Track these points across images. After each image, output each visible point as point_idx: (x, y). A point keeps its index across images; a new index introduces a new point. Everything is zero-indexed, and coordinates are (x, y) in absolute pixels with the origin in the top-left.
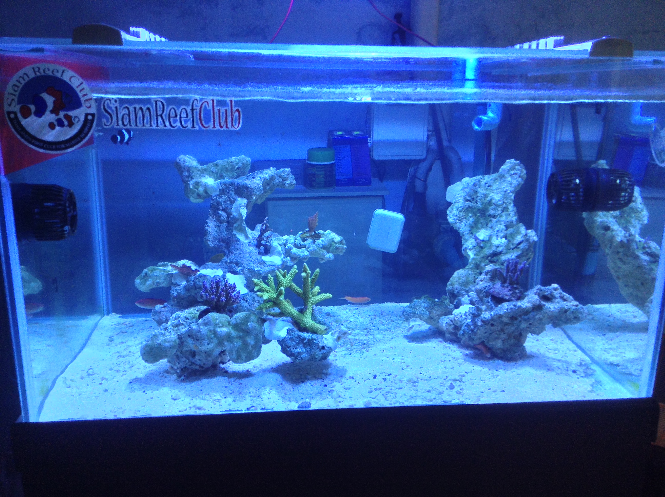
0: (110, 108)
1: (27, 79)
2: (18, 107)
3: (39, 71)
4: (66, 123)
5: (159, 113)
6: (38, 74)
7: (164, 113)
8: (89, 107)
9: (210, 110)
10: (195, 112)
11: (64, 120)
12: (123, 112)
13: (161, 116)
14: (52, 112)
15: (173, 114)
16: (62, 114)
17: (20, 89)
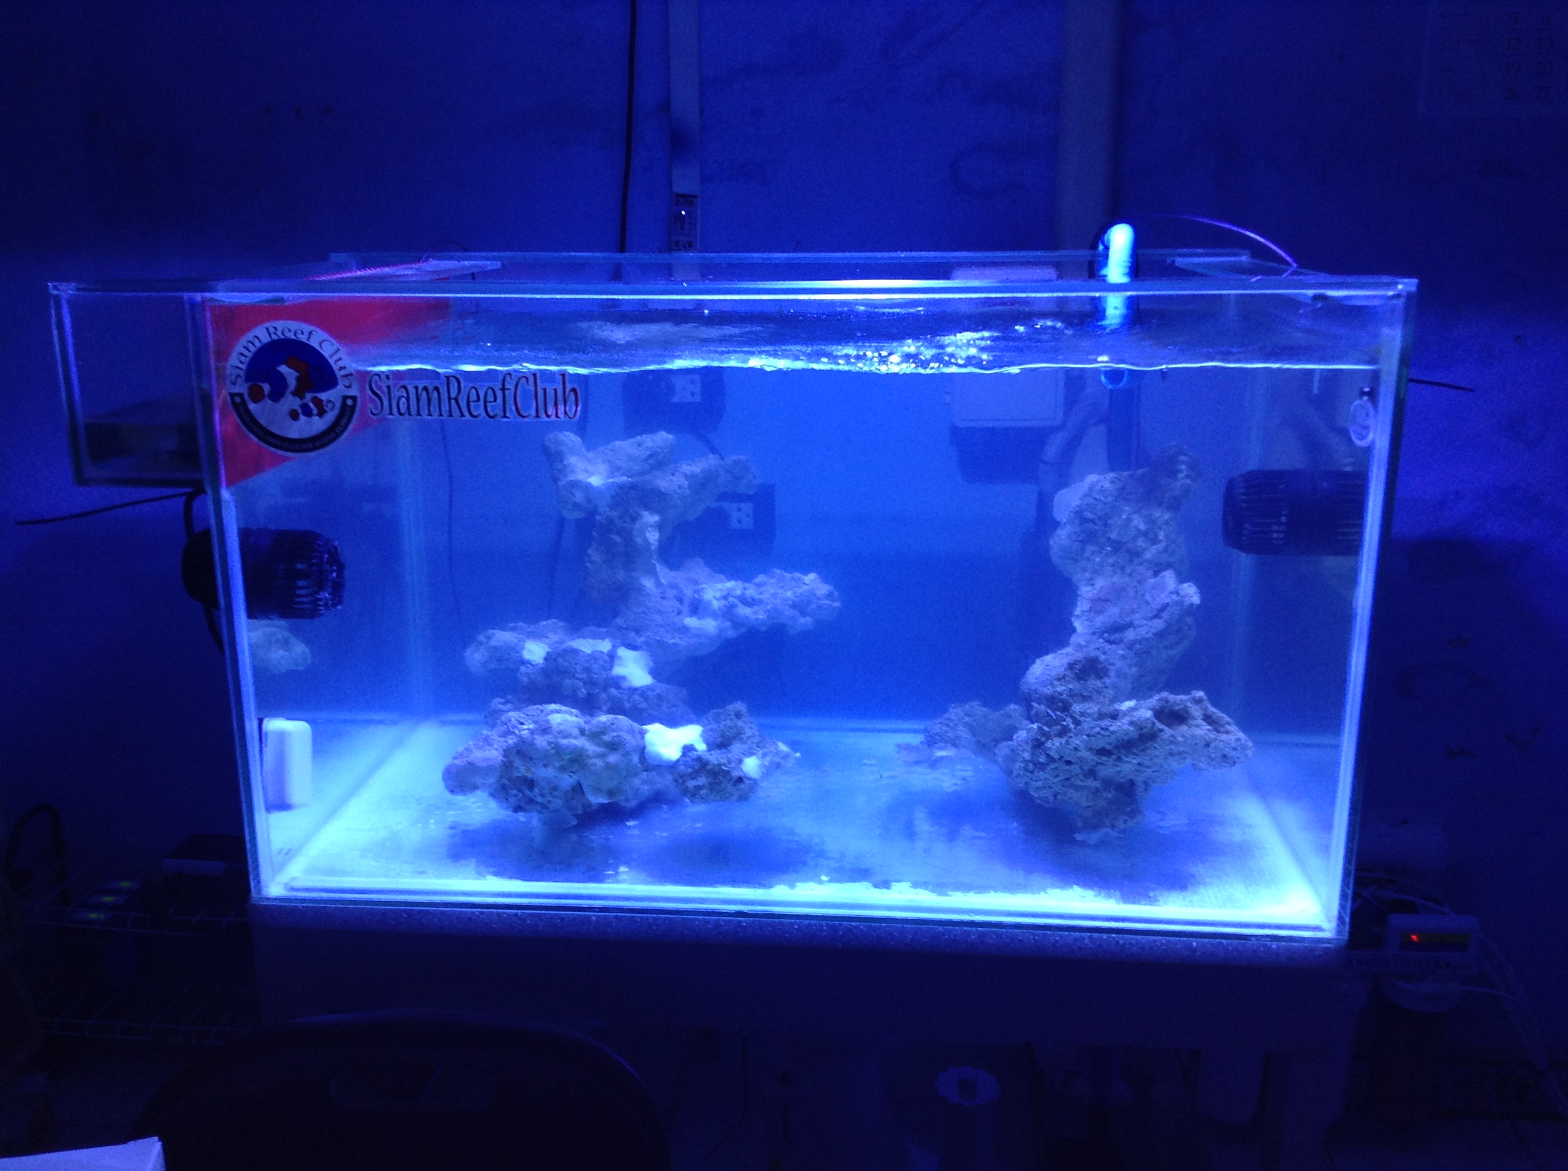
0: (380, 388)
1: (258, 345)
2: (246, 387)
3: (275, 333)
4: (315, 411)
5: (453, 395)
6: (275, 337)
8: (349, 387)
10: (507, 392)
11: (311, 405)
14: (294, 394)
15: (473, 397)
16: (309, 396)
17: (248, 360)
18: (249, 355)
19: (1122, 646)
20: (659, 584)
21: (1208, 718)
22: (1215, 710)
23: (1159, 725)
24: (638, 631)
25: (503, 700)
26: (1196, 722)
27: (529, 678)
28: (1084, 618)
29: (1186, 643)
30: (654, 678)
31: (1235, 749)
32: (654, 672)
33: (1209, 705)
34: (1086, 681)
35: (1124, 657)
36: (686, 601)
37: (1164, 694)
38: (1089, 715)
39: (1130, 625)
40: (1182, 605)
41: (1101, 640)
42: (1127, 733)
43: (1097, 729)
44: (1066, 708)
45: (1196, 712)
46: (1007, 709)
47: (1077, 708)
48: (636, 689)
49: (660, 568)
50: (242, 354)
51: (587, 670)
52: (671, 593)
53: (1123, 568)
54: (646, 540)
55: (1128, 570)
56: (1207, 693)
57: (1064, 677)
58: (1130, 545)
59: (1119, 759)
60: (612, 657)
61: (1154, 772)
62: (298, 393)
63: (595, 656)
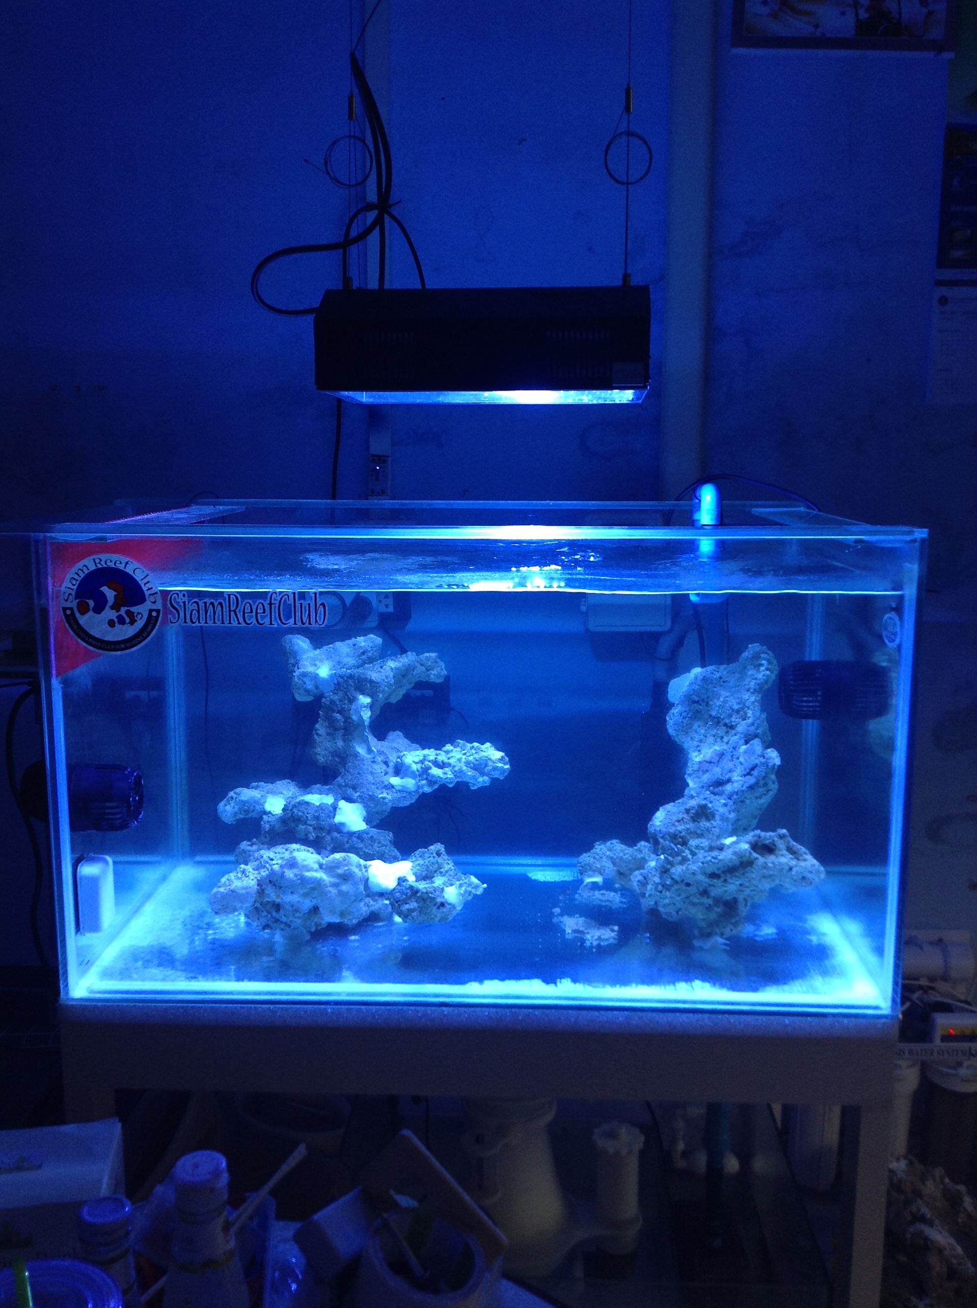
1: (86, 572)
2: (75, 602)
3: (99, 563)
4: (128, 620)
6: (99, 566)
7: (238, 608)
9: (291, 604)
11: (124, 615)
12: (191, 607)
13: (235, 611)
14: (112, 608)
16: (123, 610)
17: (78, 582)
18: (80, 579)
19: (724, 796)
20: (370, 751)
21: (790, 850)
22: (795, 843)
23: (755, 855)
24: (354, 788)
25: (249, 843)
26: (781, 853)
27: (270, 825)
28: (694, 776)
29: (771, 793)
30: (367, 824)
31: (811, 872)
32: (367, 820)
33: (790, 839)
34: (698, 822)
35: (725, 805)
36: (391, 764)
37: (758, 832)
38: (703, 848)
39: (729, 781)
40: (767, 766)
41: (708, 792)
42: (731, 861)
43: (709, 858)
44: (684, 843)
45: (781, 844)
46: (639, 845)
47: (693, 843)
48: (354, 833)
49: (372, 739)
50: (74, 579)
51: (317, 818)
52: (379, 759)
53: (722, 738)
54: (361, 717)
55: (725, 739)
56: (788, 830)
57: (682, 819)
58: (727, 721)
59: (725, 881)
60: (335, 807)
61: (752, 891)
62: (116, 607)
63: (321, 807)
